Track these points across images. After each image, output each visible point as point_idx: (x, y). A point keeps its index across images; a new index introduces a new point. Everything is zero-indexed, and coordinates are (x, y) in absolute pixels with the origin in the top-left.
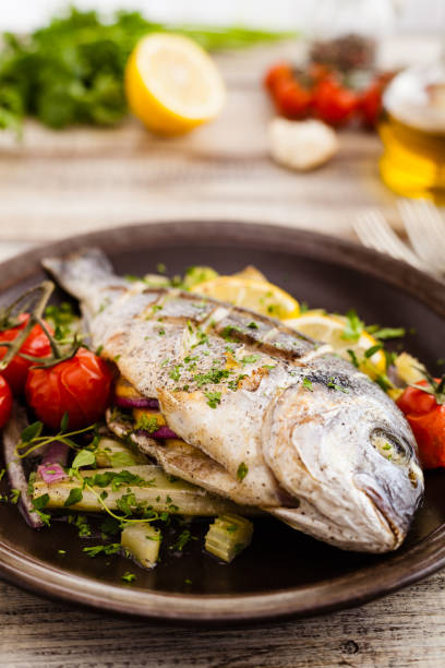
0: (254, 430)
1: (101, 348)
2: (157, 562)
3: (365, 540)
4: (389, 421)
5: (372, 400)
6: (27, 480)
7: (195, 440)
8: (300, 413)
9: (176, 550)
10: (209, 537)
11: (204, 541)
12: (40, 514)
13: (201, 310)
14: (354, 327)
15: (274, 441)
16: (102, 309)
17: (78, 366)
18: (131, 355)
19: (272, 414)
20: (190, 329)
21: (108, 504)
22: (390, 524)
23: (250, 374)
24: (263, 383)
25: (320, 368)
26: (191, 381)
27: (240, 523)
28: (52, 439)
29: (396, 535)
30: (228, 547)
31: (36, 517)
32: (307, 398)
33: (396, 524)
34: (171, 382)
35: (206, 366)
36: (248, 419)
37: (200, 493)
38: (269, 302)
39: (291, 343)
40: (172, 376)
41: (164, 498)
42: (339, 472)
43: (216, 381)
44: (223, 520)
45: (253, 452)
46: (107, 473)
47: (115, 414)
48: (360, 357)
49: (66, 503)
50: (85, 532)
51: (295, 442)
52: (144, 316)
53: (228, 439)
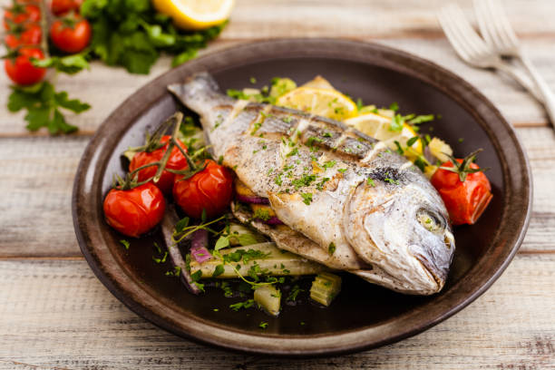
0: (337, 219)
1: (222, 158)
2: (280, 310)
3: (418, 289)
4: (428, 202)
5: (416, 187)
6: (184, 259)
7: (298, 227)
8: (367, 206)
9: (291, 300)
10: (312, 290)
11: (310, 293)
12: (197, 284)
13: (289, 126)
14: (397, 121)
15: (352, 226)
16: (217, 126)
17: (209, 175)
18: (245, 165)
19: (349, 207)
20: (284, 142)
21: (242, 273)
22: (434, 277)
23: (331, 178)
24: (340, 184)
25: (378, 166)
26: (290, 185)
27: (332, 279)
28: (198, 227)
29: (438, 284)
30: (326, 296)
31: (195, 286)
32: (371, 193)
33: (438, 276)
34: (276, 187)
35: (299, 172)
36: (333, 212)
37: (303, 260)
38: (335, 106)
39: (355, 147)
40: (277, 183)
41: (279, 265)
42: (398, 246)
43: (307, 184)
44: (321, 277)
45: (339, 234)
46: (238, 251)
47: (238, 206)
48: (404, 146)
49: (214, 275)
50: (228, 294)
51: (367, 228)
52: (250, 132)
53: (320, 227)
